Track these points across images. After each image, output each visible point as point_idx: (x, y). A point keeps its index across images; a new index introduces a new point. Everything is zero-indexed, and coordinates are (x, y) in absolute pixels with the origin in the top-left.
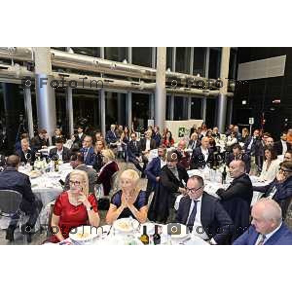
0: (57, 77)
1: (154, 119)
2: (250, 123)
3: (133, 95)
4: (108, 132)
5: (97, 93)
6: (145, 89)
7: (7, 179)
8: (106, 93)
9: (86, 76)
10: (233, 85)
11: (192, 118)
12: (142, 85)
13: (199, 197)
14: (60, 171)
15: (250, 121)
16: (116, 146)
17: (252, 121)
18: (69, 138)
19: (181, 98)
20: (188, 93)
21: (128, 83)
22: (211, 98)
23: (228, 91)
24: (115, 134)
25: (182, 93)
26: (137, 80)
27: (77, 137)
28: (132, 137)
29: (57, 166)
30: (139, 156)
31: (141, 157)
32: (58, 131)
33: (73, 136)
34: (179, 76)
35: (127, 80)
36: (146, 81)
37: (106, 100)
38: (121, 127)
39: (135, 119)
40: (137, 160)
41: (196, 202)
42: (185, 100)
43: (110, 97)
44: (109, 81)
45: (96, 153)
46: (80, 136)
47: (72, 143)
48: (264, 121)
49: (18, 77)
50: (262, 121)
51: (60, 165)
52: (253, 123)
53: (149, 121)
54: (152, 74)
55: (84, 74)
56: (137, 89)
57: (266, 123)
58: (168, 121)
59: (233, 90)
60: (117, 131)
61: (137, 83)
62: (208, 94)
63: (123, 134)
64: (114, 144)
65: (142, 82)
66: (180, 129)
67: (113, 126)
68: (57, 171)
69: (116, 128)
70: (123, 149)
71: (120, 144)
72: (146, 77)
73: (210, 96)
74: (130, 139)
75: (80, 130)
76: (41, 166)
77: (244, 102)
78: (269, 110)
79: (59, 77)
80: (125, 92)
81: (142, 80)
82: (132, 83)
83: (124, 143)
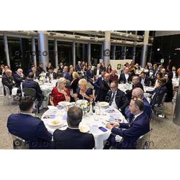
0: (49, 35)
1: (103, 59)
2: (161, 62)
3: (92, 45)
4: (77, 65)
5: (71, 44)
6: (98, 42)
7: (29, 84)
8: (76, 44)
9: (65, 34)
10: (152, 39)
11: (126, 59)
12: (97, 39)
13: (115, 91)
14: (52, 83)
15: (161, 61)
16: (81, 73)
17: (162, 61)
18: (55, 68)
19: (121, 47)
20: (125, 44)
21: (88, 38)
22: (138, 47)
23: (149, 43)
24: (81, 67)
25: (120, 44)
26: (94, 36)
27: (60, 67)
28: (89, 68)
29: (50, 80)
30: (92, 78)
31: (93, 78)
32: (50, 65)
33: (58, 67)
34: (119, 34)
35: (88, 36)
36: (99, 37)
37: (76, 48)
38: (84, 63)
39: (92, 59)
40: (92, 80)
41: (114, 93)
42: (122, 48)
43: (78, 46)
44: (77, 37)
45: (70, 74)
46: (62, 67)
47: (57, 70)
48: (170, 61)
49: (28, 35)
50: (169, 61)
51: (52, 80)
52: (163, 62)
53: (100, 60)
54: (102, 32)
55: (64, 33)
56: (94, 41)
57: (171, 62)
58: (111, 60)
59: (152, 42)
60: (82, 65)
61: (93, 38)
62: (137, 44)
63: (85, 67)
64: (80, 72)
65: (97, 37)
66: (118, 65)
67: (79, 62)
68: (50, 82)
69: (81, 64)
70: (85, 75)
71: (83, 72)
72: (99, 35)
73: (138, 45)
74: (89, 69)
75: (61, 64)
76: (43, 80)
77: (159, 50)
78: (173, 54)
79: (50, 35)
80: (87, 43)
81: (97, 36)
82: (91, 38)
83: (85, 72)
